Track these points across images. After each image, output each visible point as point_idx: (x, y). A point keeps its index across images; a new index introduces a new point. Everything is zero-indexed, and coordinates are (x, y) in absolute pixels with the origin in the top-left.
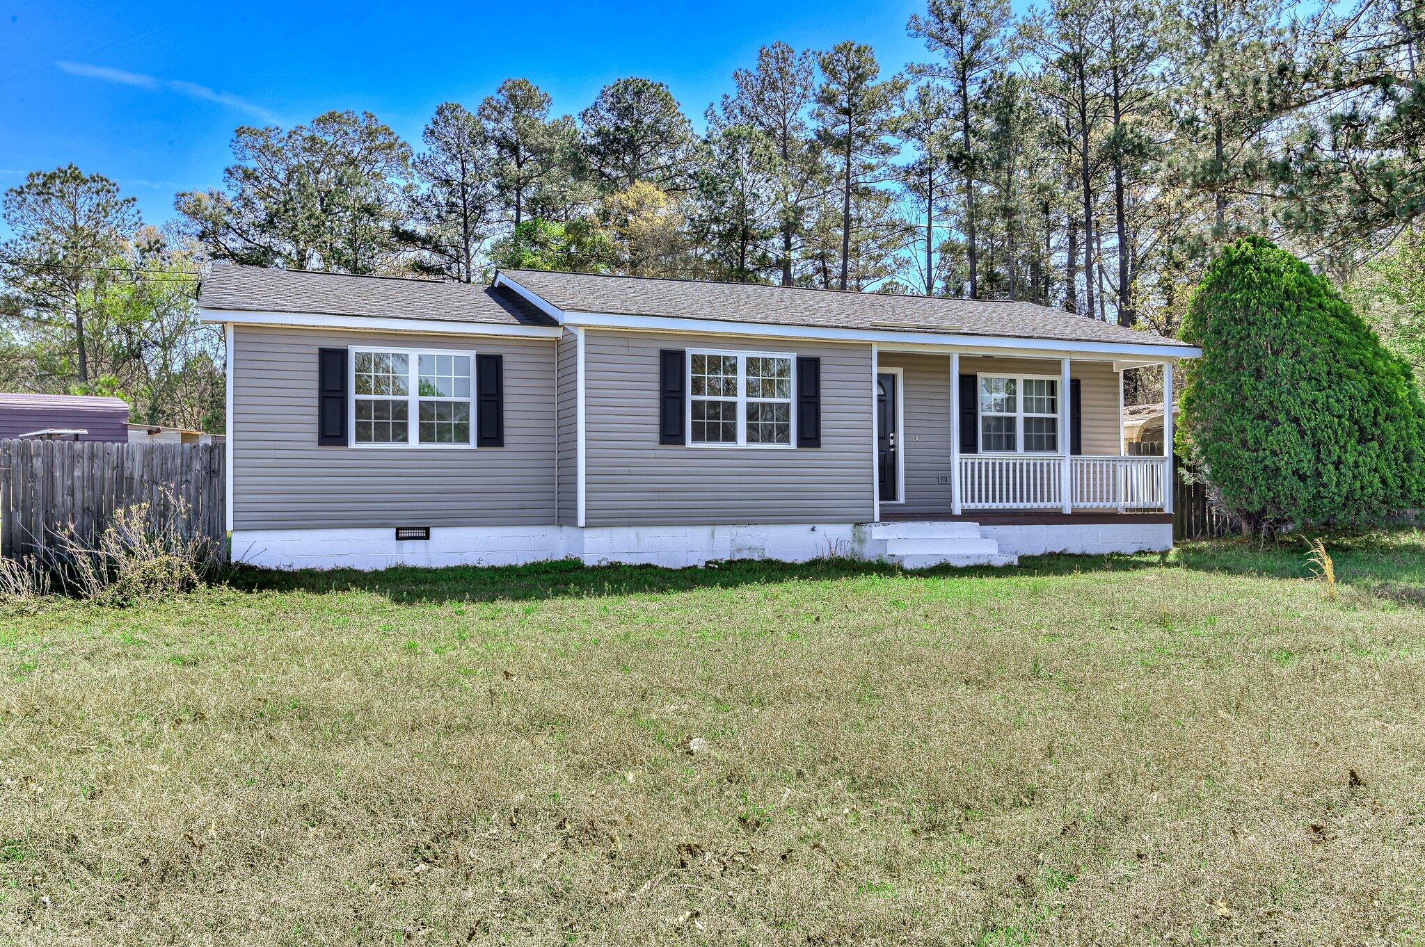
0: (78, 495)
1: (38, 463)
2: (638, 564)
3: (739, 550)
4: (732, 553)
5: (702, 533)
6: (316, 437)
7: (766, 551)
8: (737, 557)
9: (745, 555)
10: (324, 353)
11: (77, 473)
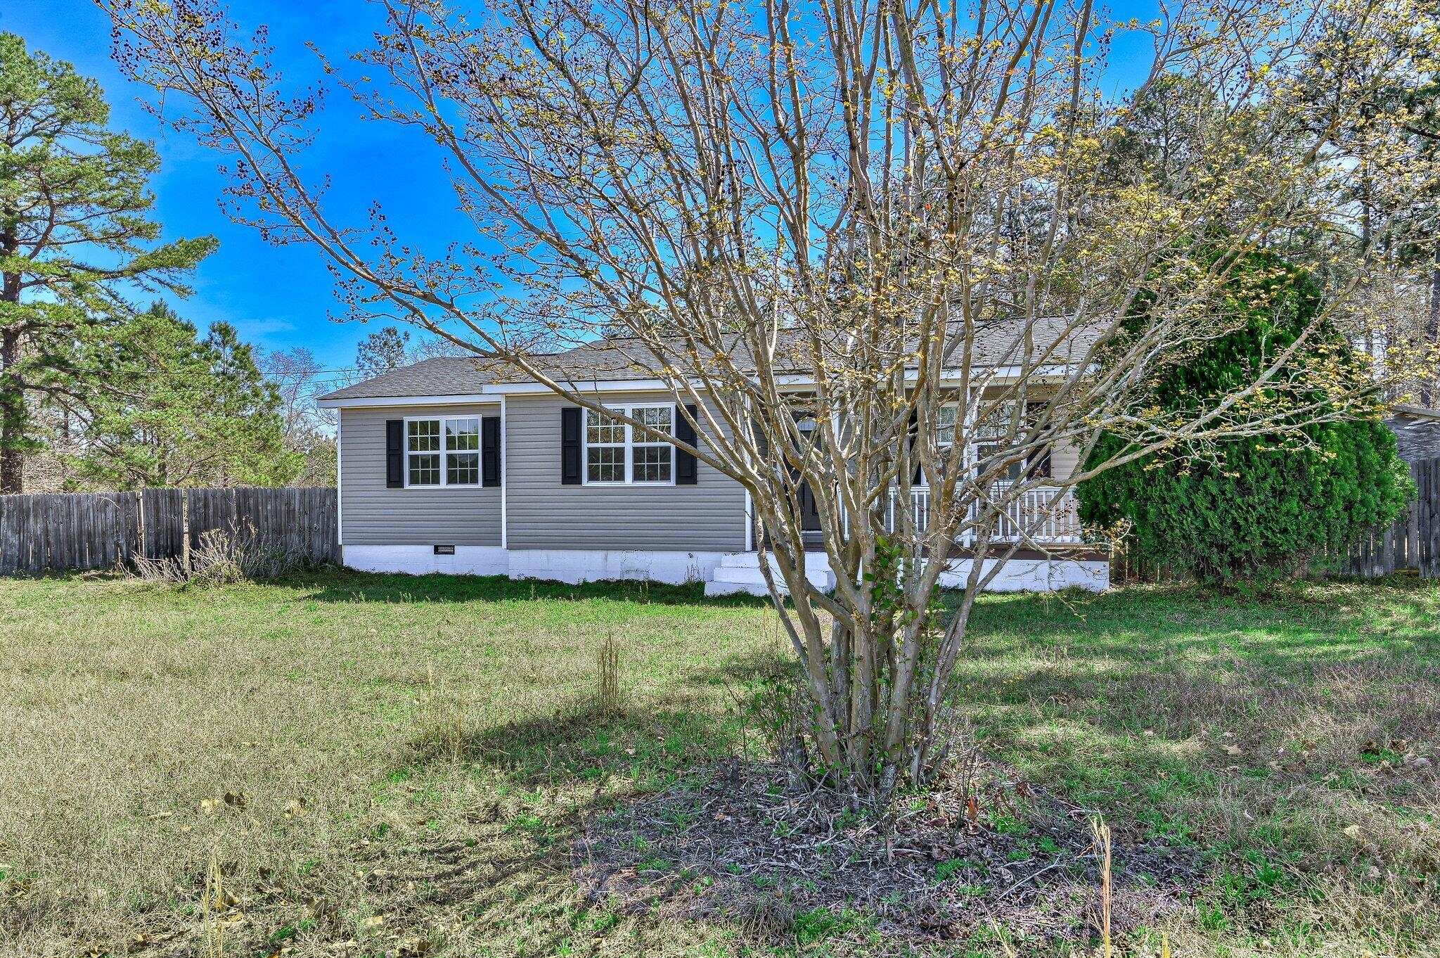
0: (270, 520)
1: (251, 501)
2: (545, 579)
3: (628, 572)
4: (622, 573)
5: (598, 556)
6: (385, 482)
7: (651, 573)
8: (626, 577)
9: (632, 576)
10: (389, 423)
11: (269, 508)
